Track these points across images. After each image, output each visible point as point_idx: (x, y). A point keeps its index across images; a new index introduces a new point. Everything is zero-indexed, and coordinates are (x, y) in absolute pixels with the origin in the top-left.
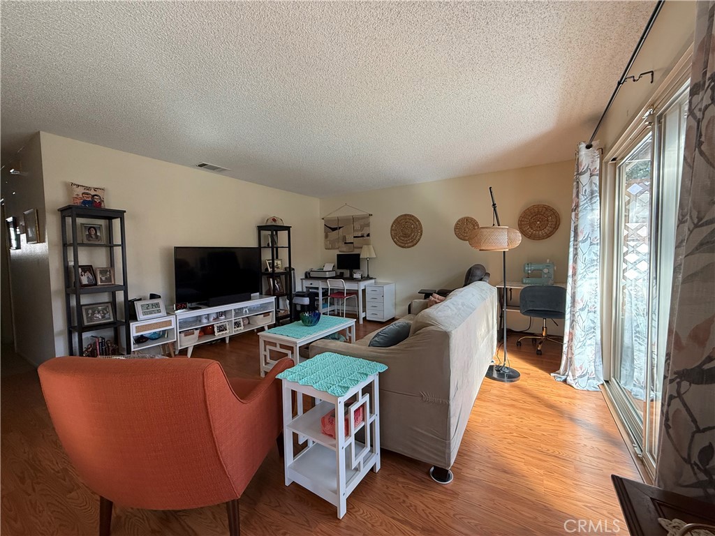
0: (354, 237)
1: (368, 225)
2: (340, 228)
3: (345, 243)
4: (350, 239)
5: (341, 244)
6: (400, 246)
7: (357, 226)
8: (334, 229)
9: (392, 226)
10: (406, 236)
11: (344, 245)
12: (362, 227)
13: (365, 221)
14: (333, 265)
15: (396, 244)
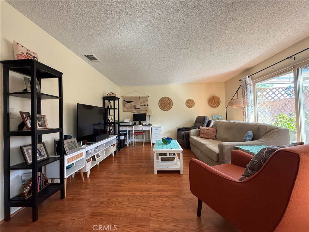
0: (140, 106)
1: (147, 101)
2: (132, 102)
3: (135, 109)
4: (138, 107)
5: (133, 109)
6: (163, 110)
7: (142, 101)
8: (128, 102)
9: (159, 101)
10: (165, 106)
11: (134, 110)
12: (144, 102)
13: (146, 99)
14: (129, 119)
15: (161, 109)
